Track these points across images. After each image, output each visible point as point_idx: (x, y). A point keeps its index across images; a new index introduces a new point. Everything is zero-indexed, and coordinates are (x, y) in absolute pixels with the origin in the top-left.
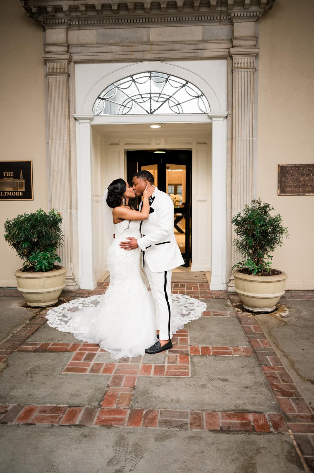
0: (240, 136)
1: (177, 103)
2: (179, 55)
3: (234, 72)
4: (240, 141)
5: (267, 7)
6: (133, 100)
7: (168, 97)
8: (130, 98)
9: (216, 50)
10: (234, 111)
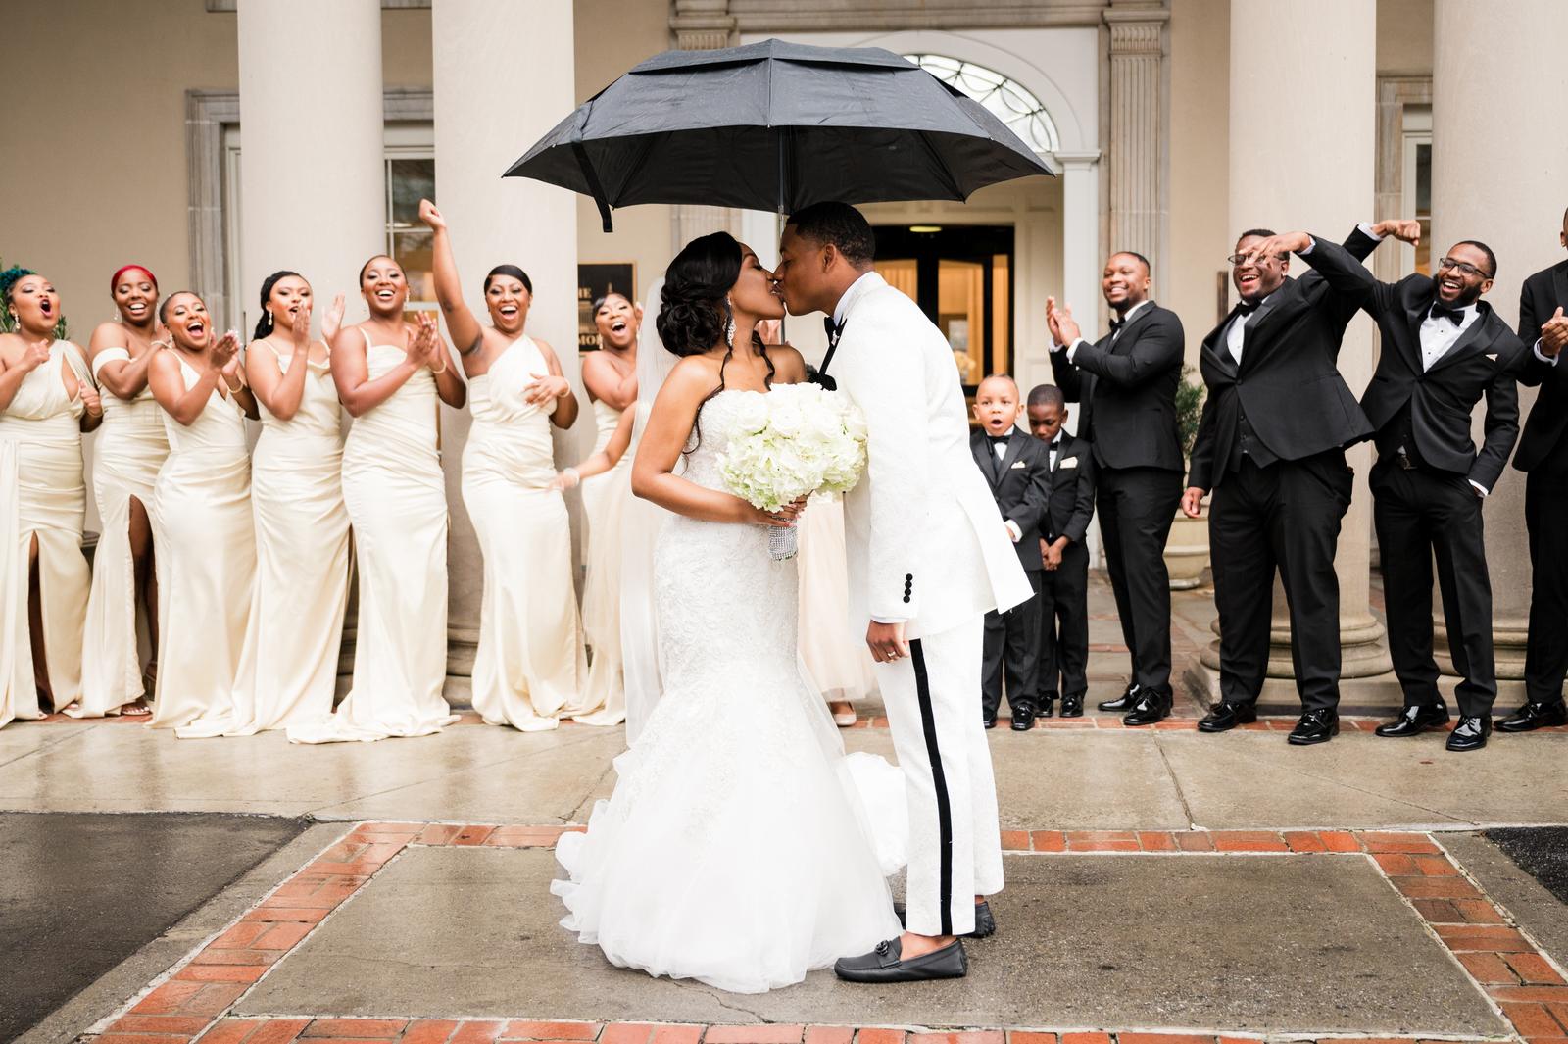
0: (1127, 206)
3: (1114, 59)
4: (1127, 217)
9: (1072, 9)
10: (1114, 148)
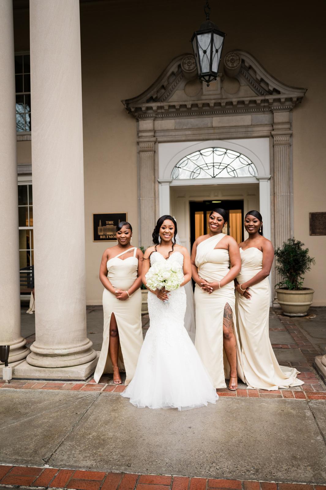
0: (280, 192)
1: (233, 170)
2: (235, 136)
3: (274, 147)
4: (280, 196)
5: (297, 102)
6: (200, 168)
7: (226, 165)
8: (198, 166)
9: (261, 132)
10: (275, 175)
